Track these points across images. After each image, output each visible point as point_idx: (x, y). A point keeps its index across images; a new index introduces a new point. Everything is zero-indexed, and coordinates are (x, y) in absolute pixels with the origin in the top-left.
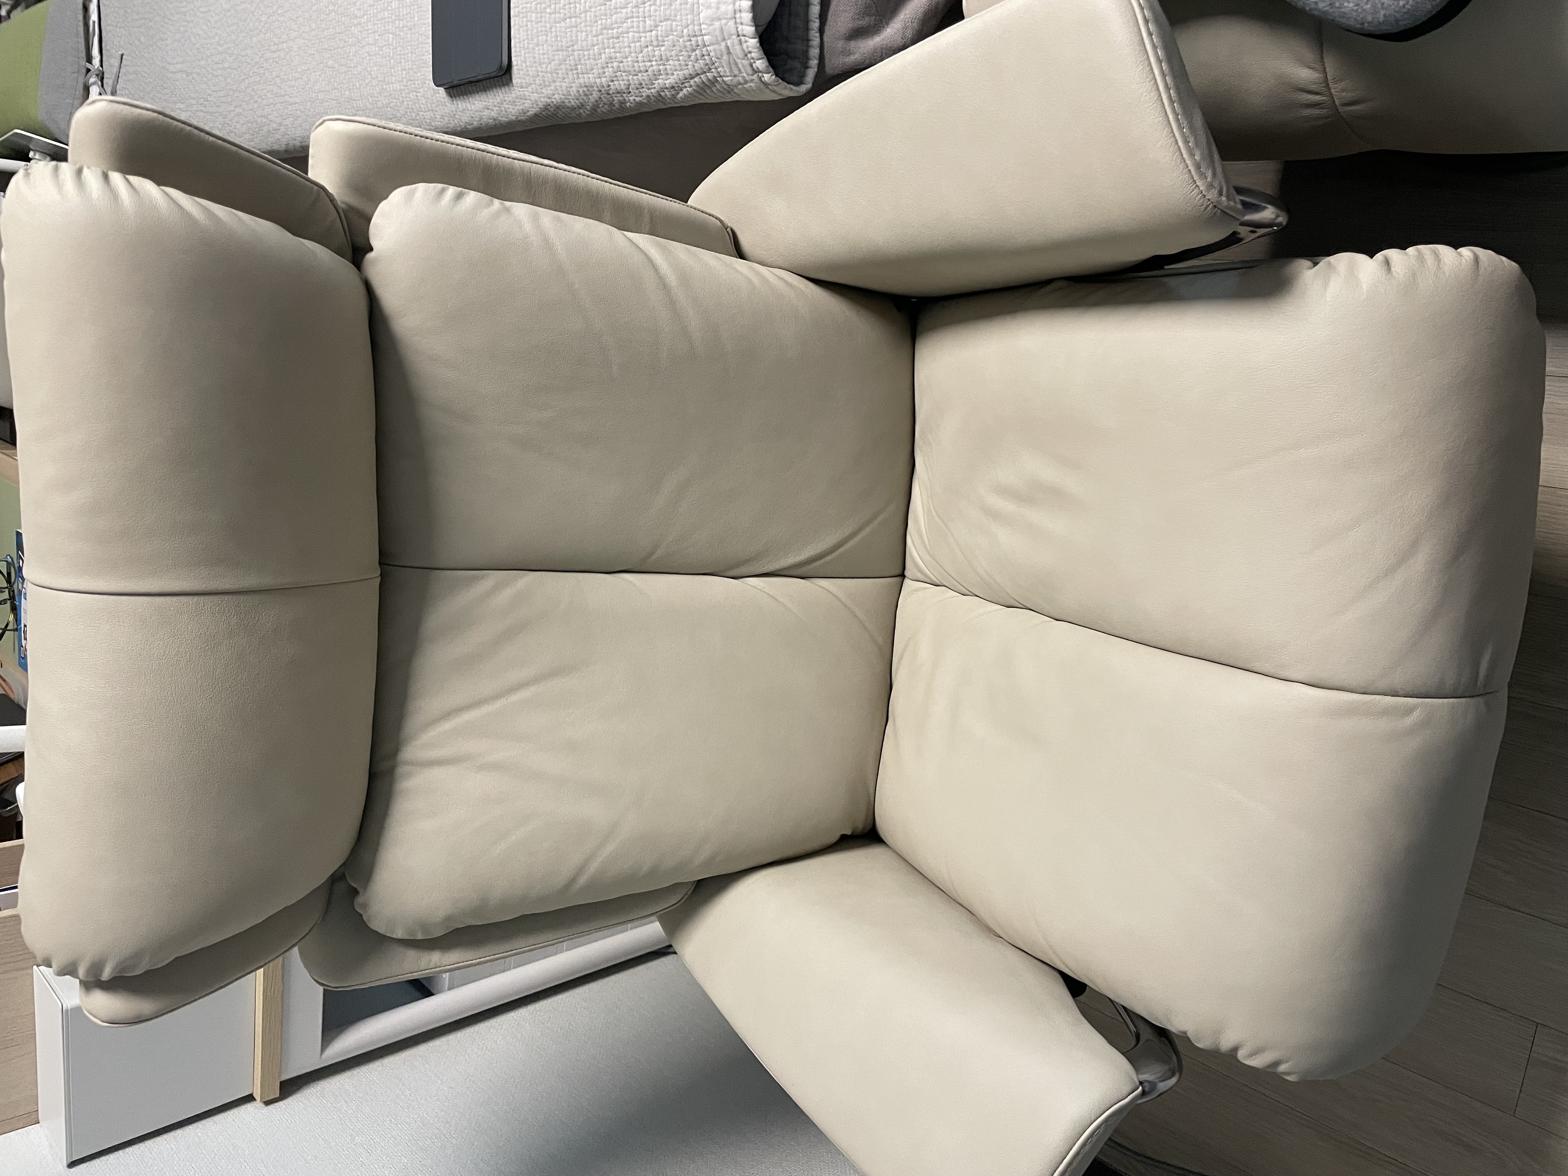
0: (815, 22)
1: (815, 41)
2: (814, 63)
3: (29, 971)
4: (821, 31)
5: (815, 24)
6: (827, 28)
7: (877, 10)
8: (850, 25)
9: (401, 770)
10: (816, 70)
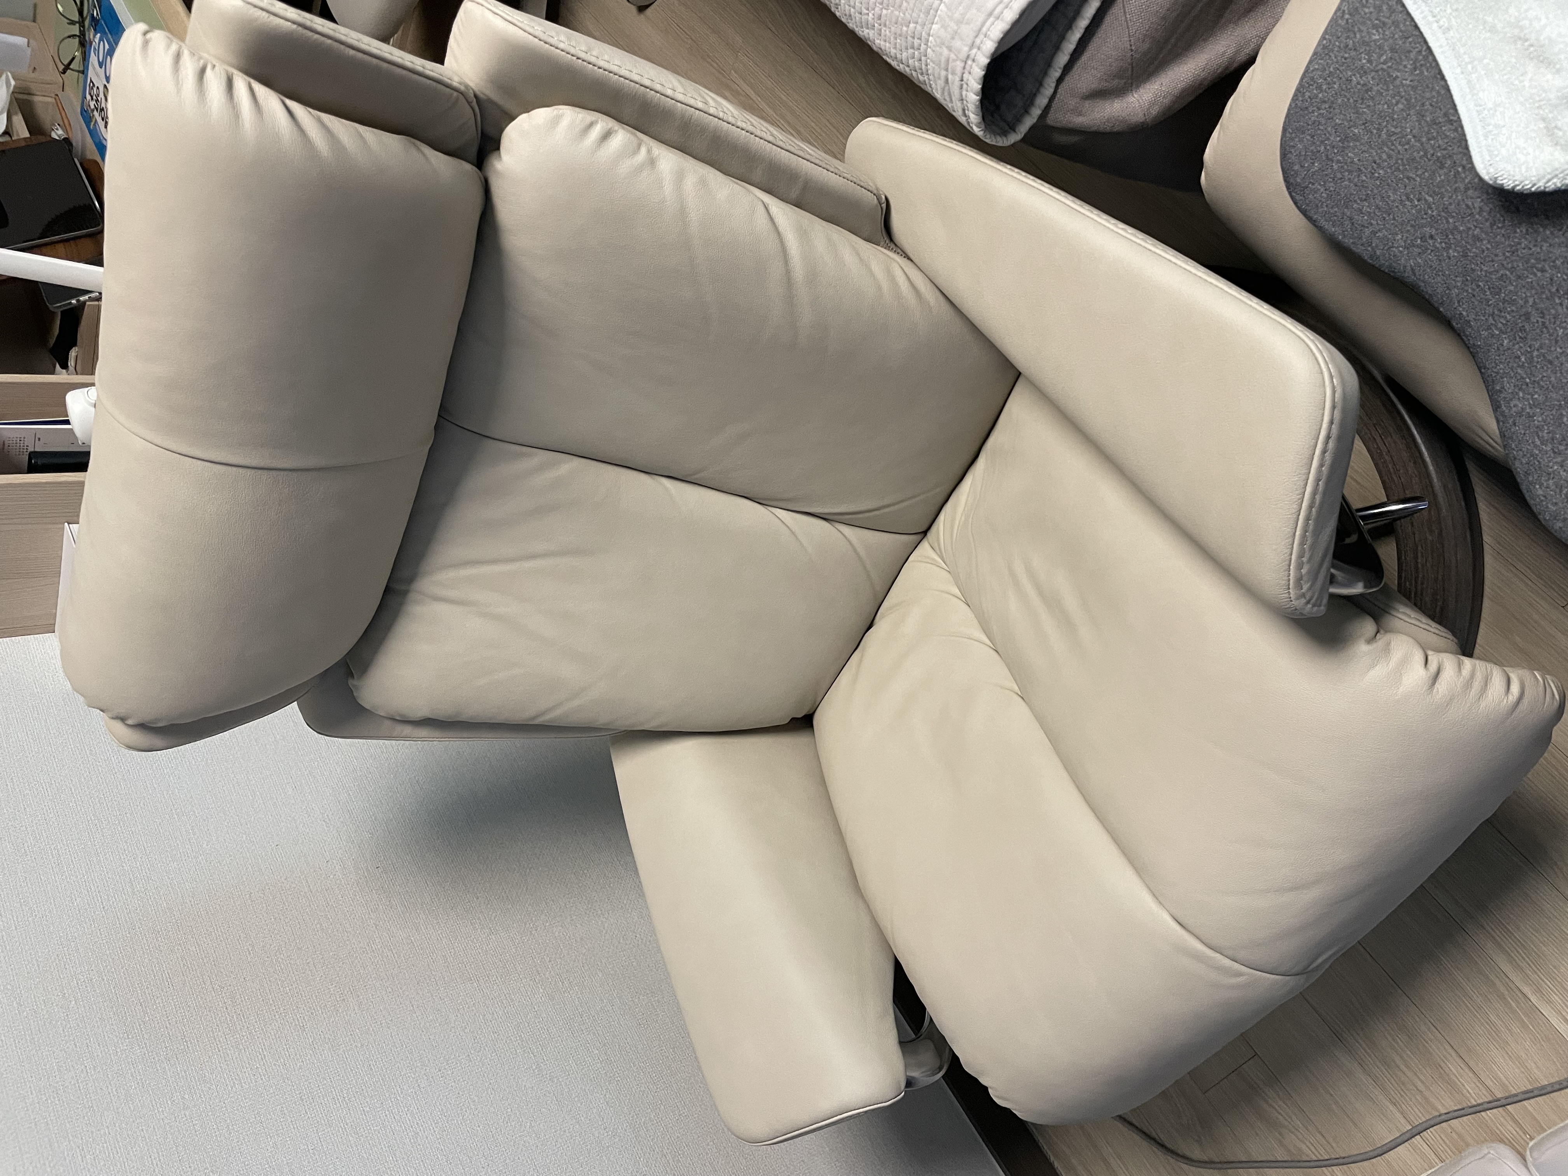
0: (1056, 71)
1: (1048, 91)
2: (1036, 112)
3: (60, 526)
4: (1060, 80)
5: (1056, 73)
6: (1067, 78)
7: (1132, 74)
8: (1093, 86)
9: (412, 596)
10: (1035, 120)
